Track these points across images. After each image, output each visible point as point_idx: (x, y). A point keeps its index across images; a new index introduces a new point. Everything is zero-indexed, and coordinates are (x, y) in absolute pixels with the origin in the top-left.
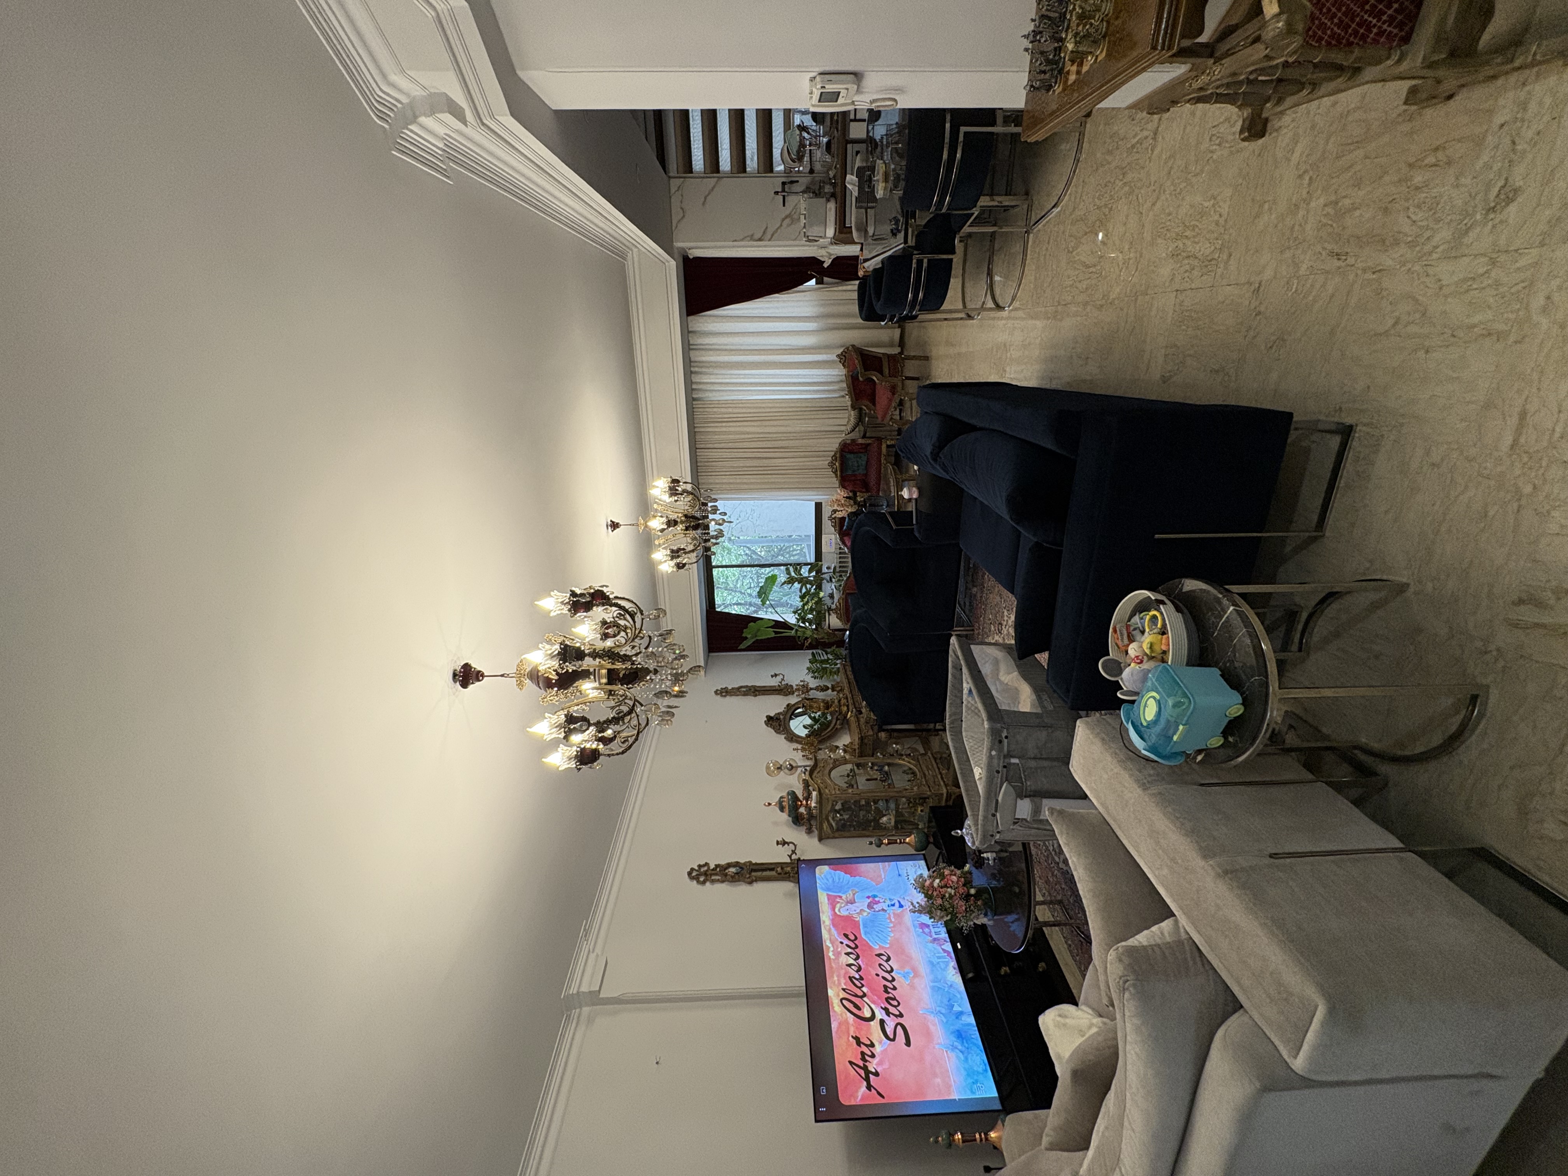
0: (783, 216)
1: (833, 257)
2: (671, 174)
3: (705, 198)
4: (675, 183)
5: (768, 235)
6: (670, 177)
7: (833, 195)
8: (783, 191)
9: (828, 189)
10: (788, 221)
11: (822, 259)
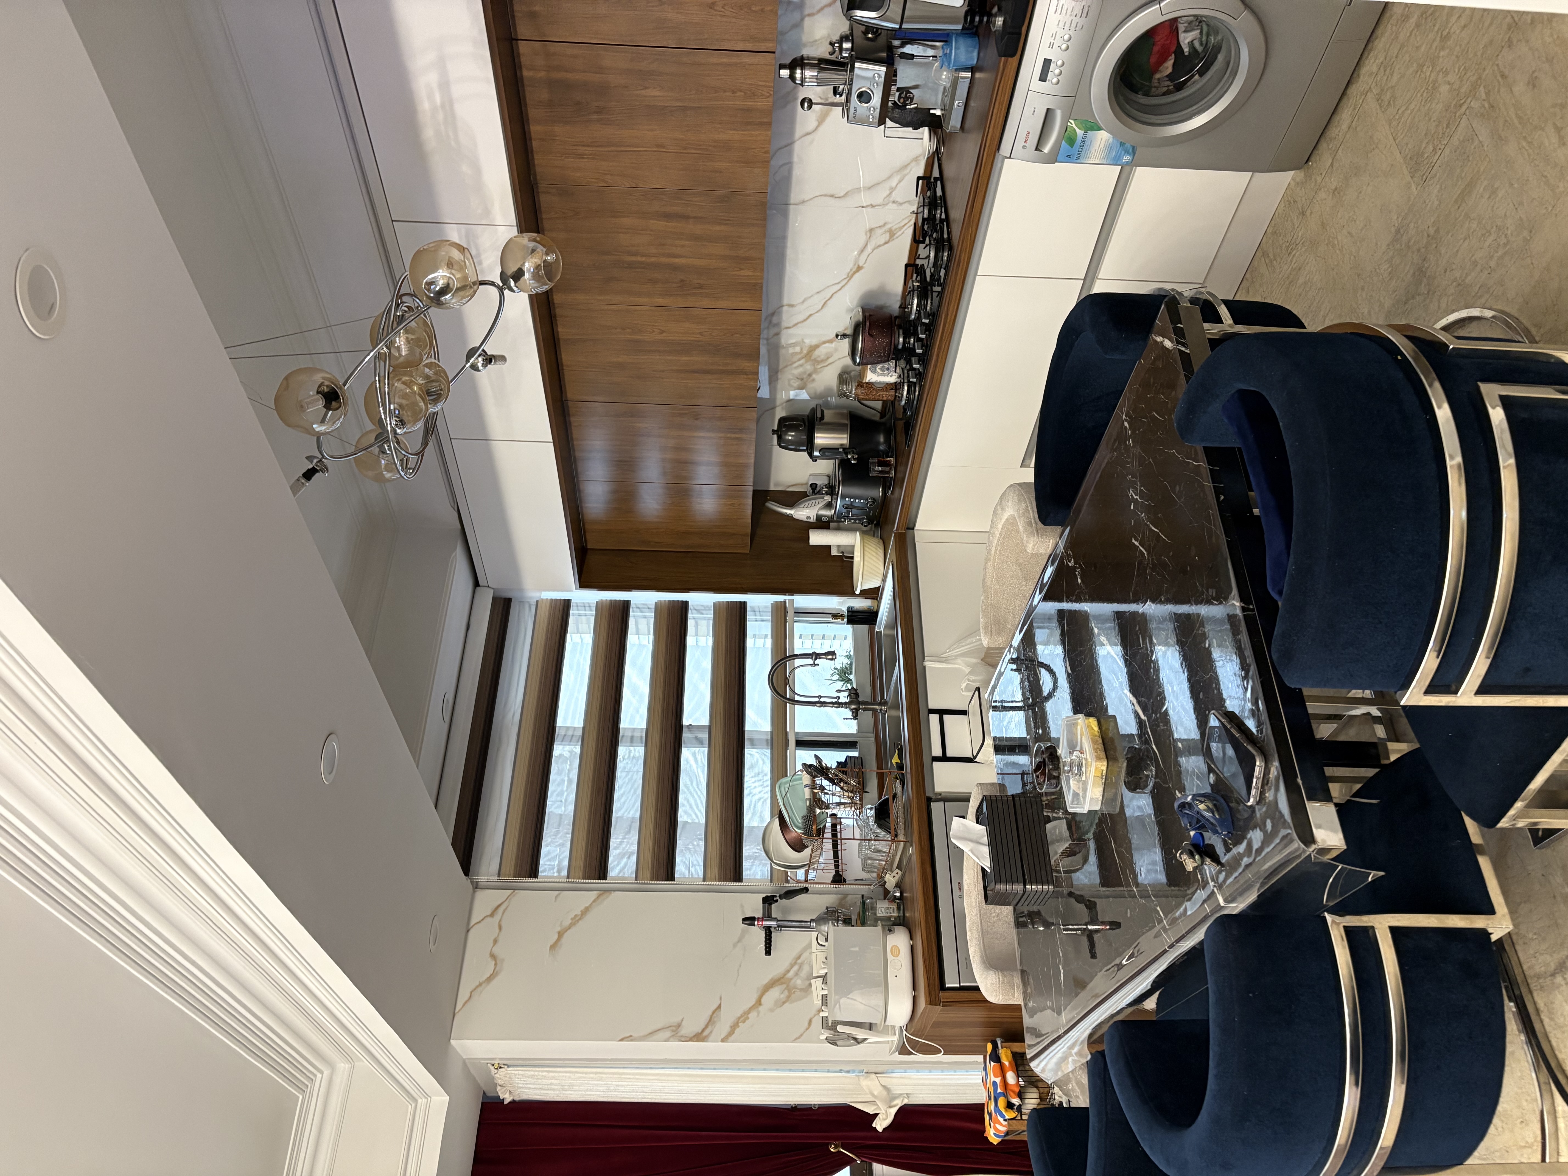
0: (766, 981)
1: (899, 1103)
2: (482, 879)
3: (561, 935)
4: (485, 900)
5: (723, 1026)
6: (476, 886)
7: (902, 922)
8: (767, 915)
9: (884, 909)
10: (775, 994)
11: (870, 1110)
